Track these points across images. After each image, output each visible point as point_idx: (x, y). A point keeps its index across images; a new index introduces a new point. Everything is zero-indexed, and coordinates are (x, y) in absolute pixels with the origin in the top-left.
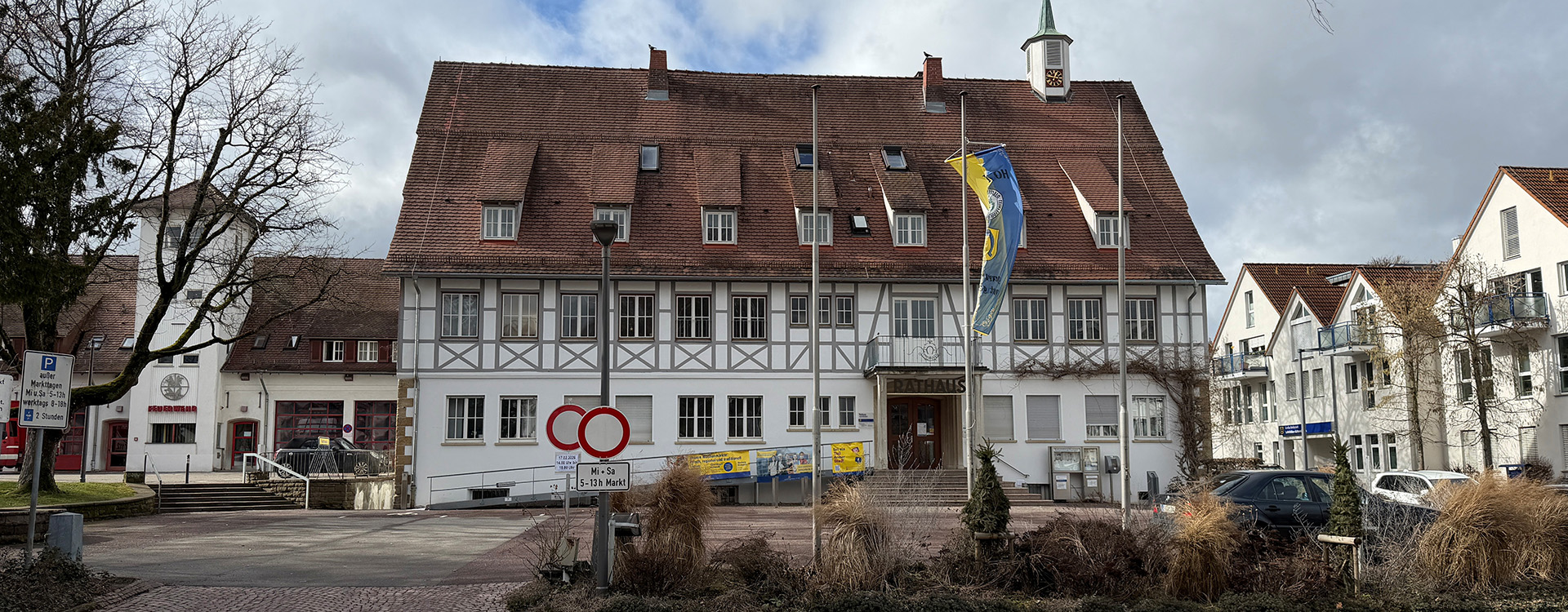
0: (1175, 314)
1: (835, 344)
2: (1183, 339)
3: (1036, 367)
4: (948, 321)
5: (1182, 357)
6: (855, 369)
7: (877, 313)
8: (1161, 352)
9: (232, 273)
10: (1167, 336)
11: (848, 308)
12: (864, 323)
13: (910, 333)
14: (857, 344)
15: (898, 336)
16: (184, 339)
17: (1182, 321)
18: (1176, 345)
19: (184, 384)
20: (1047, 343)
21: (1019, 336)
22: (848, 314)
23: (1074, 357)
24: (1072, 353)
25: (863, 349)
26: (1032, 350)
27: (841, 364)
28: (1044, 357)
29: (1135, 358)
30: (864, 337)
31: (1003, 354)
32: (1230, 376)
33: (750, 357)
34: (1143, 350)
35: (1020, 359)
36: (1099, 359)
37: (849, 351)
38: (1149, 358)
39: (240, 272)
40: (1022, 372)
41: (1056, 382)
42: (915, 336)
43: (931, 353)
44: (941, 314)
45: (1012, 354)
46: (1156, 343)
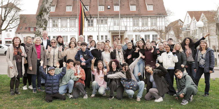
0: (160, 21)
1: (104, 27)
2: (161, 25)
3: (137, 30)
4: (122, 23)
5: (161, 28)
6: (107, 31)
7: (111, 22)
8: (157, 27)
9: (12, 18)
10: (158, 25)
11: (106, 21)
12: (109, 23)
13: (116, 25)
14: (108, 27)
15: (114, 25)
16: (6, 28)
17: (161, 22)
18: (160, 26)
19: (10, 35)
20: (139, 26)
21: (134, 25)
22: (106, 22)
23: (143, 28)
24: (142, 28)
25: (109, 28)
26: (136, 27)
27: (105, 30)
28: (138, 29)
29: (153, 28)
30: (109, 26)
31: (131, 28)
32: (184, 31)
33: (91, 29)
34: (154, 27)
35: (134, 29)
36: (147, 29)
37: (106, 28)
38: (155, 28)
39: (14, 18)
40: (134, 31)
41: (140, 33)
42: (117, 25)
43: (118, 28)
44: (121, 22)
45: (133, 28)
46: (156, 26)
